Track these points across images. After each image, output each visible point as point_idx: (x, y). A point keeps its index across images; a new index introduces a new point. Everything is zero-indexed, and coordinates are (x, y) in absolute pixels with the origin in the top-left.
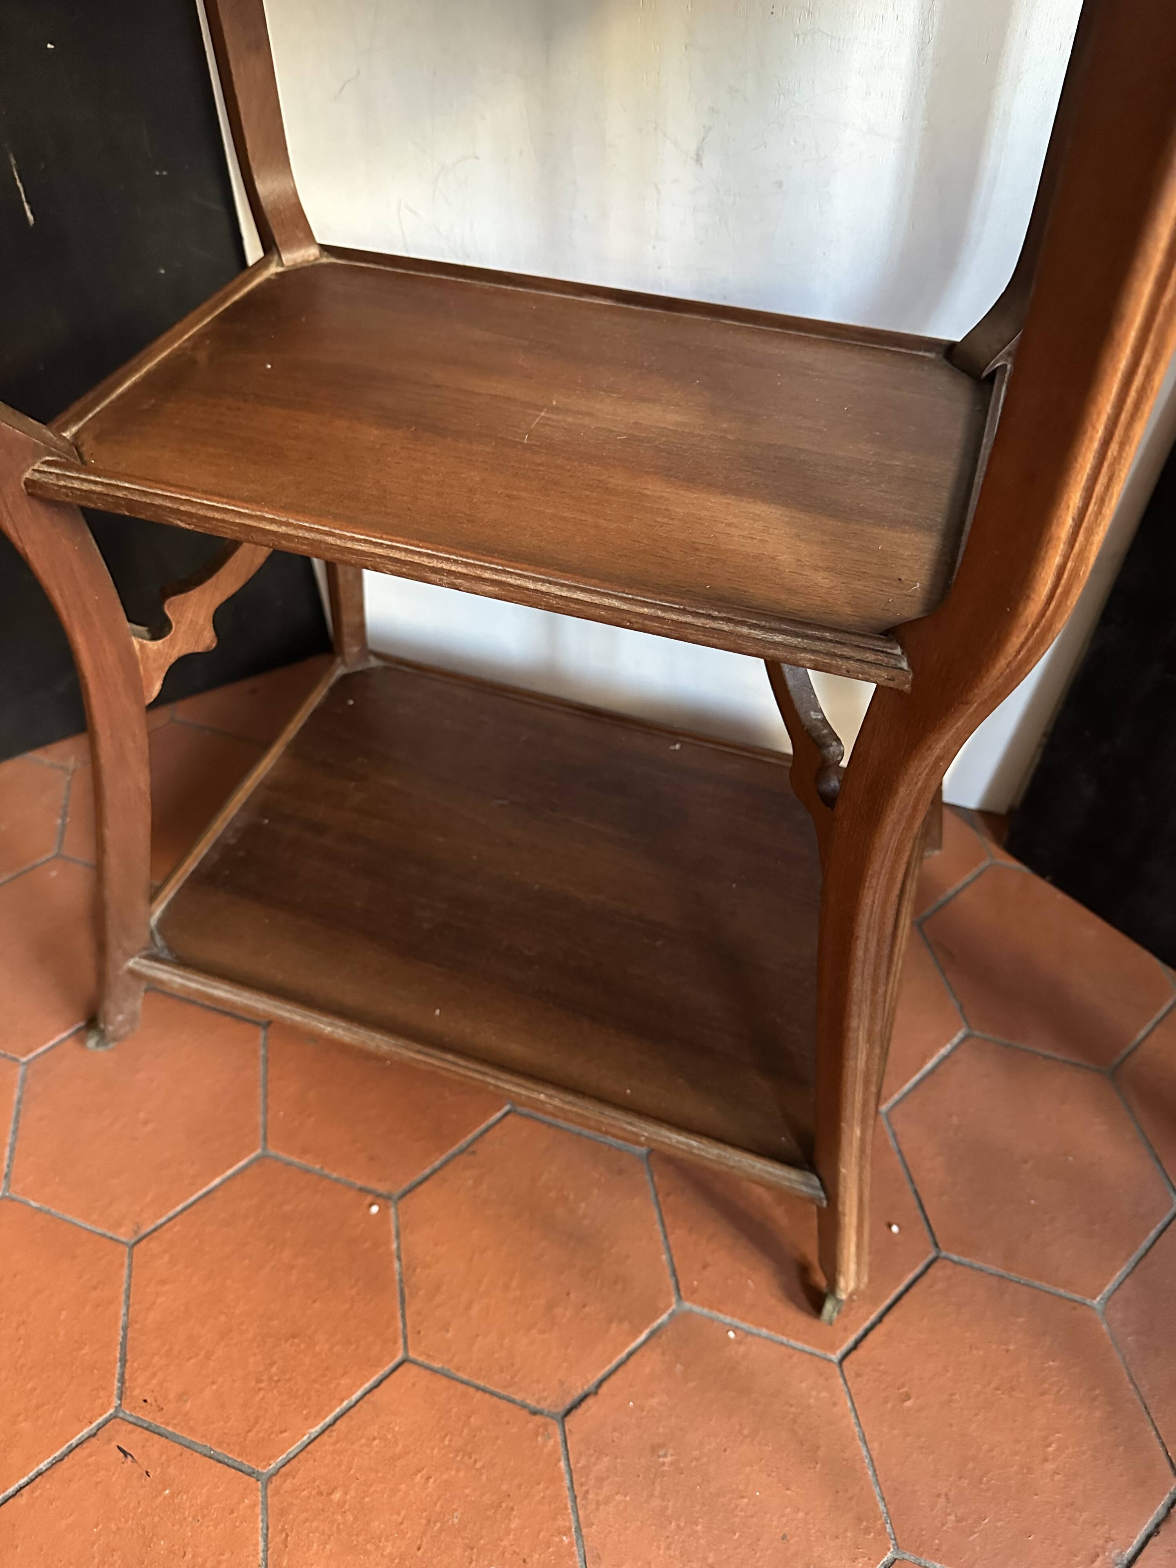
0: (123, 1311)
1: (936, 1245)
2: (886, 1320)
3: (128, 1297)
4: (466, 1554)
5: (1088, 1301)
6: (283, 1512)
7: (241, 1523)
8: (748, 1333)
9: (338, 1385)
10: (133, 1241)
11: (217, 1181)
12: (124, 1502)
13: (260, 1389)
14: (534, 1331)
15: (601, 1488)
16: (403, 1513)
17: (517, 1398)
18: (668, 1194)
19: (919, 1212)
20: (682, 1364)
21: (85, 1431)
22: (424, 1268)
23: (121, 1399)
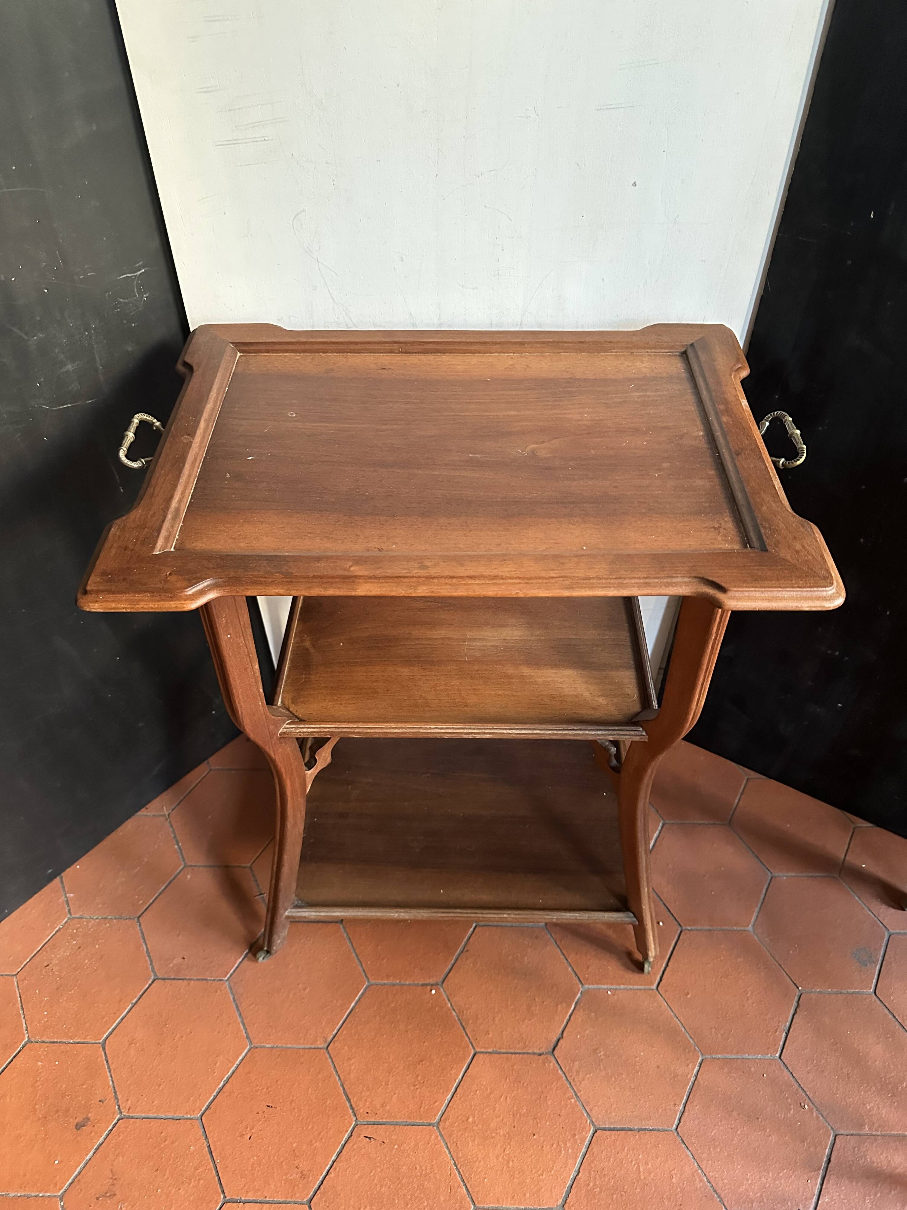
0: (337, 1078)
1: (680, 925)
2: (670, 964)
3: (337, 1072)
4: (535, 1122)
5: (746, 929)
6: (450, 1135)
7: (434, 1146)
8: (616, 989)
9: (451, 1074)
10: (326, 1046)
11: (353, 1004)
12: (379, 1158)
13: (417, 1089)
14: (526, 1021)
15: (579, 1075)
16: (502, 1116)
17: (530, 1051)
18: (561, 941)
19: (668, 913)
20: (593, 1012)
21: (346, 1135)
22: (467, 1010)
23: (356, 1116)
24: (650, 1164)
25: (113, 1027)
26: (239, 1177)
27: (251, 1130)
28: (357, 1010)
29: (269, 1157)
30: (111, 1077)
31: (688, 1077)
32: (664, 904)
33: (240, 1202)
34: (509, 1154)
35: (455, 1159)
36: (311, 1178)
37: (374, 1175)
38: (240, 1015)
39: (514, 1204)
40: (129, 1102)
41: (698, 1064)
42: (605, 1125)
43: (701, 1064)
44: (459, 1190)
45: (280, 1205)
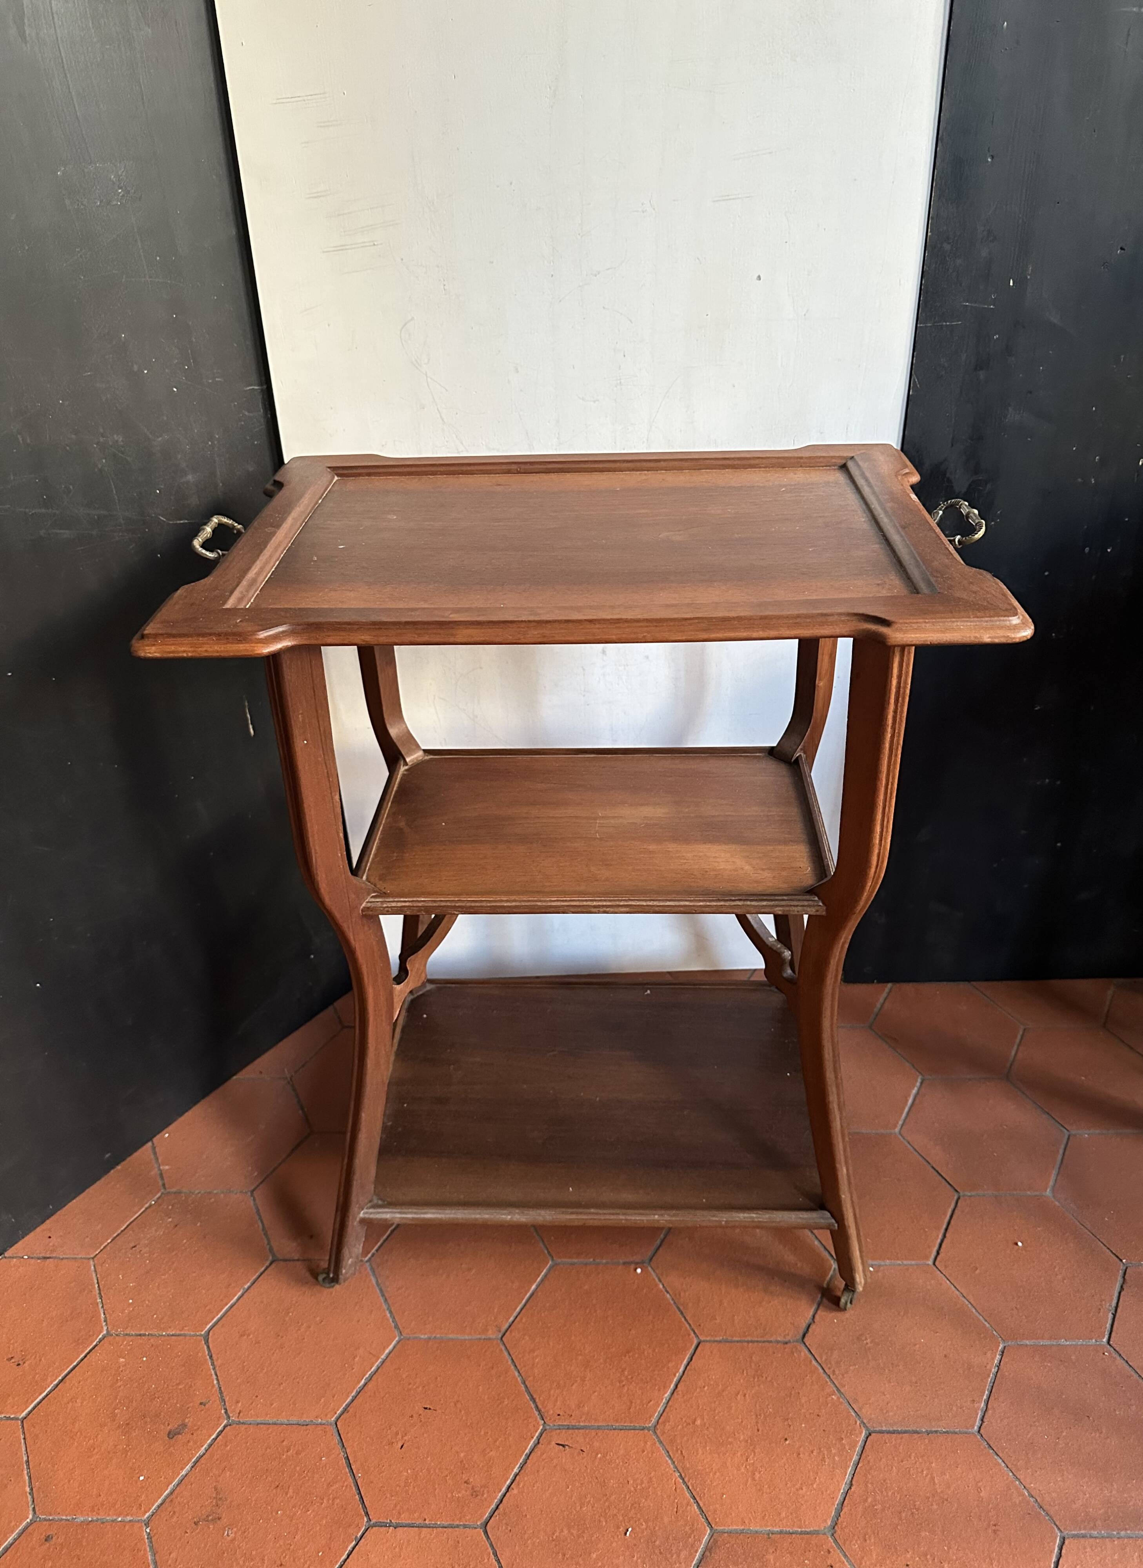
0: (517, 1374)
1: (956, 1191)
2: (947, 1235)
3: (515, 1366)
4: (785, 1424)
5: (1043, 1194)
6: (672, 1442)
7: (652, 1455)
8: (880, 1266)
9: (668, 1368)
10: (500, 1336)
11: (534, 1287)
12: (578, 1470)
13: (624, 1386)
14: (764, 1303)
15: (840, 1366)
16: (740, 1417)
17: (772, 1339)
19: (940, 1178)
21: (532, 1442)
22: (685, 1292)
23: (543, 1420)
24: (948, 1474)
25: (219, 1316)
26: (388, 1496)
27: (402, 1437)
28: (539, 1294)
29: (429, 1470)
30: (216, 1375)
31: (988, 1367)
32: (933, 1167)
33: (390, 1526)
34: (753, 1464)
35: (681, 1471)
36: (485, 1496)
37: (572, 1491)
38: (386, 1300)
39: (766, 1526)
40: (240, 1404)
41: (999, 1352)
42: (882, 1427)
43: (1003, 1352)
44: (689, 1507)
45: (445, 1529)
